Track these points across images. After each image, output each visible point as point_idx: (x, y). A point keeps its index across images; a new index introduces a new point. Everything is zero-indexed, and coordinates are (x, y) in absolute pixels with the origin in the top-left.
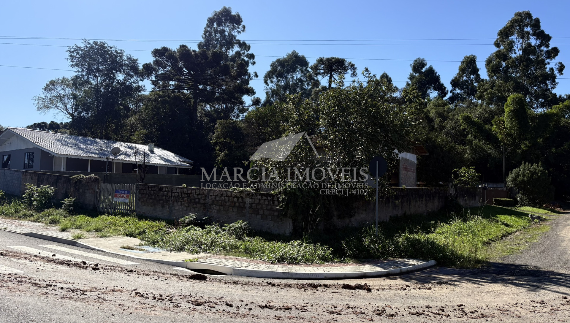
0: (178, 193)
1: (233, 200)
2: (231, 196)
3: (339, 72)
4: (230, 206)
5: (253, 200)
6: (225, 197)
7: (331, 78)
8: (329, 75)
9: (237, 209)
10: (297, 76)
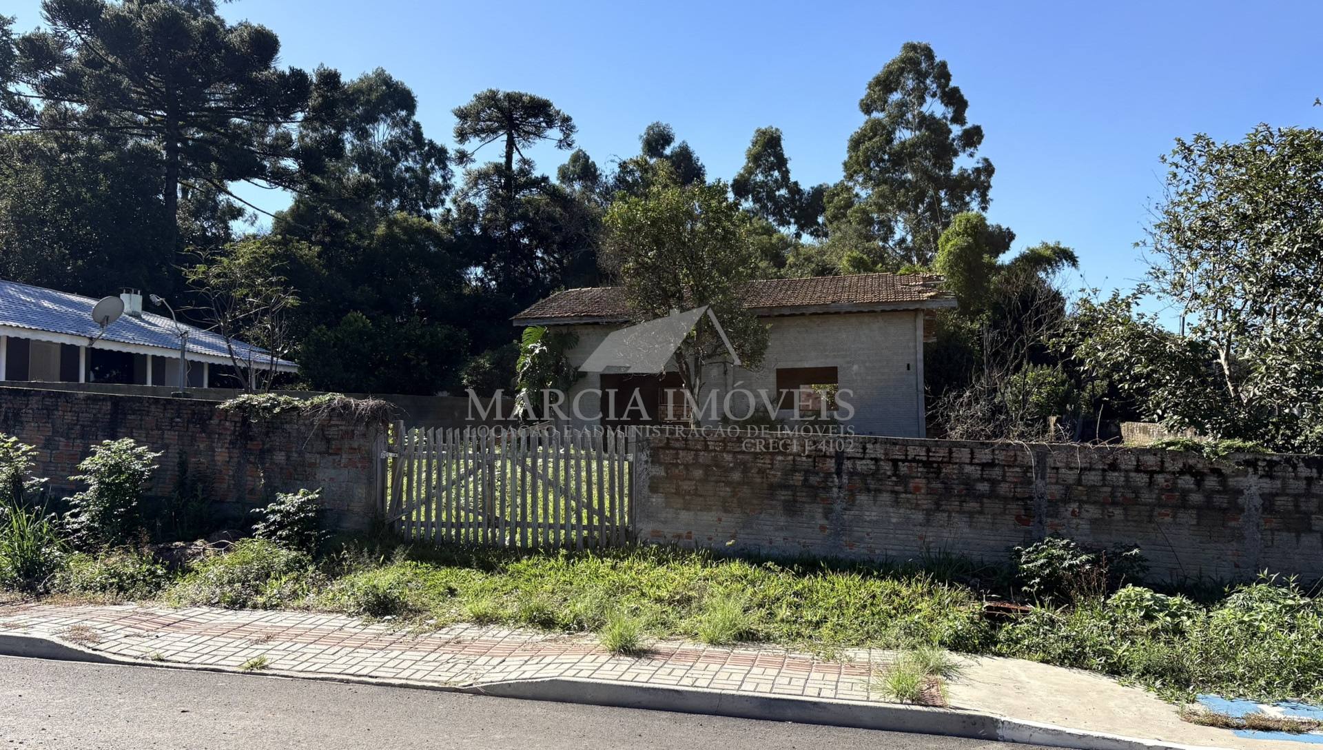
0: (876, 460)
1: (1175, 483)
2: (1162, 470)
3: (528, 133)
4: (1161, 505)
5: (1278, 483)
6: (1127, 471)
7: (511, 145)
8: (505, 137)
9: (1199, 517)
10: (382, 133)
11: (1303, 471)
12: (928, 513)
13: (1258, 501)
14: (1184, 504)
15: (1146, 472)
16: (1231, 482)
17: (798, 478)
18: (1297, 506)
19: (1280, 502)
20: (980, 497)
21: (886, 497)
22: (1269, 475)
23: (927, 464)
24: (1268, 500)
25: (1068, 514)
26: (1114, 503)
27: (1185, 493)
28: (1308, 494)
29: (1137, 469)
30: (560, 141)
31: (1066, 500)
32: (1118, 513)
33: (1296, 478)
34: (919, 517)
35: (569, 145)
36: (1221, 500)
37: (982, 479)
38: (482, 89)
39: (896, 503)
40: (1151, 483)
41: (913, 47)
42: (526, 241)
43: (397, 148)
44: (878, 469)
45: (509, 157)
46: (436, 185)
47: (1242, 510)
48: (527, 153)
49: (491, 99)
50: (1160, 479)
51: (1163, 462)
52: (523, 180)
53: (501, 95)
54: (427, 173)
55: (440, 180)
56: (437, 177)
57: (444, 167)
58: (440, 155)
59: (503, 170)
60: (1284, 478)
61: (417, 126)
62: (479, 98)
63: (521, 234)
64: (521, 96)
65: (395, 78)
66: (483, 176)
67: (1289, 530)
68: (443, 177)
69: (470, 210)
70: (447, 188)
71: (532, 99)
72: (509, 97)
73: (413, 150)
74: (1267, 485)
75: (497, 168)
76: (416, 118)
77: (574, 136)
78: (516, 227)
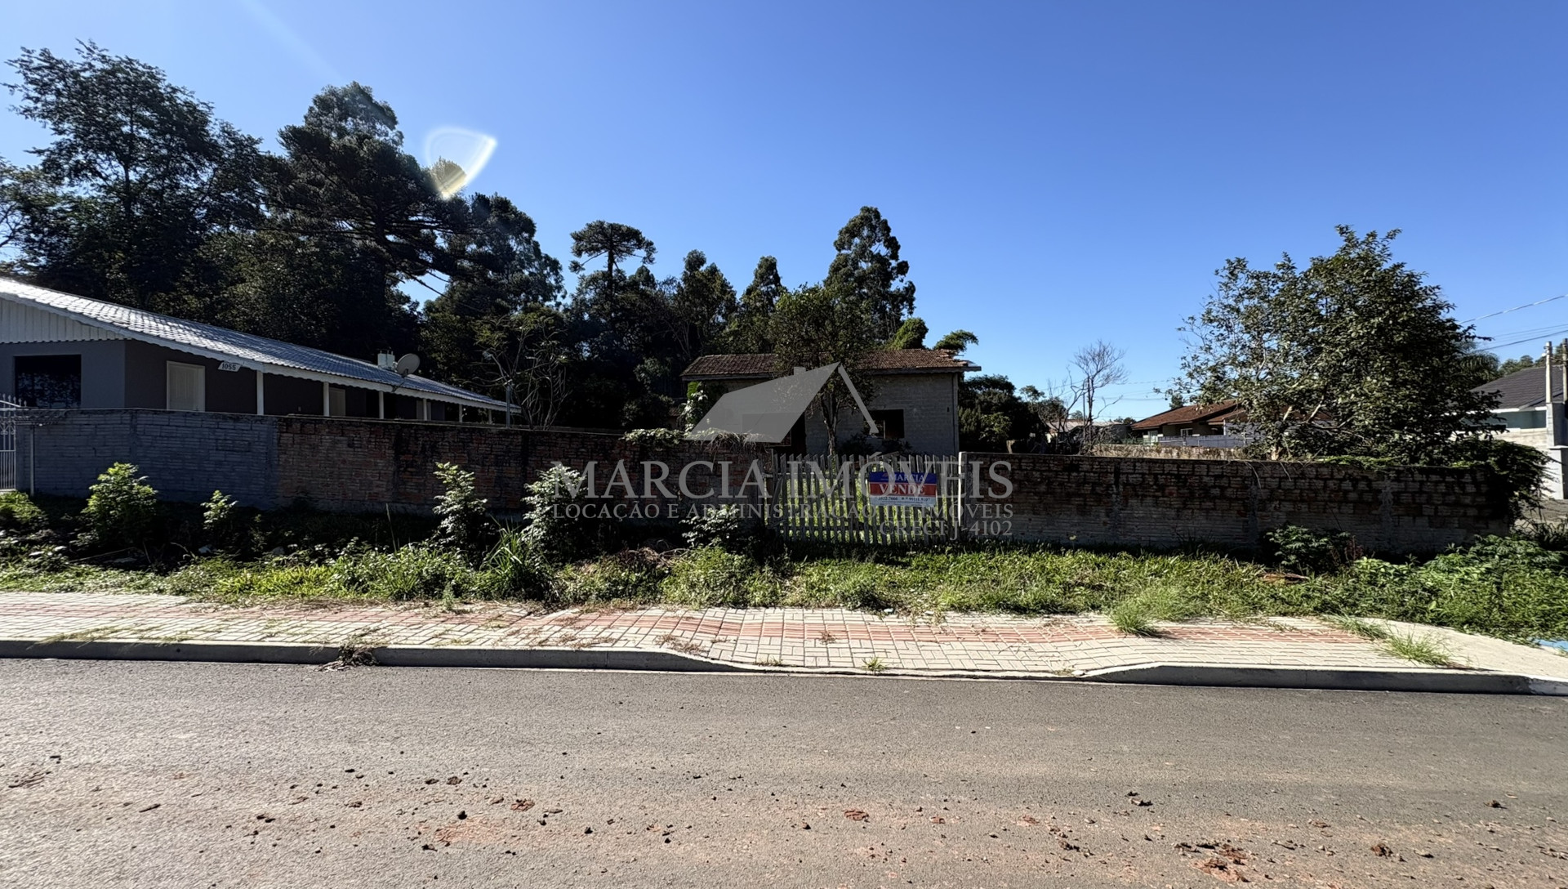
1: (1340, 486)
2: (1332, 478)
3: (623, 252)
4: (1331, 502)
5: (1403, 484)
6: (1311, 479)
7: (611, 261)
8: (607, 254)
9: (1354, 508)
11: (1418, 477)
12: (1178, 510)
13: (1391, 497)
14: (1346, 501)
15: (1322, 479)
16: (1374, 485)
17: (1088, 487)
18: (1414, 499)
19: (1405, 498)
20: (1213, 499)
21: (1149, 500)
22: (1397, 480)
23: (1178, 476)
24: (1396, 494)
25: (1272, 509)
26: (1302, 501)
27: (1346, 492)
28: (1421, 492)
29: (1317, 478)
30: (644, 258)
31: (1271, 500)
32: (1304, 507)
33: (1414, 481)
34: (1173, 513)
35: (651, 261)
36: (1368, 497)
37: (1214, 487)
39: (1156, 504)
40: (1325, 487)
41: (868, 210)
44: (1144, 481)
45: (610, 267)
47: (1381, 503)
48: (622, 267)
49: (598, 227)
50: (1331, 484)
51: (1332, 472)
52: (619, 281)
54: (545, 277)
56: (552, 280)
58: (555, 267)
59: (607, 276)
60: (1406, 481)
62: (590, 226)
64: (620, 226)
66: (594, 280)
67: (1408, 515)
69: (582, 303)
71: (628, 229)
72: (612, 226)
73: (534, 261)
74: (1396, 486)
75: (603, 273)
76: (535, 238)
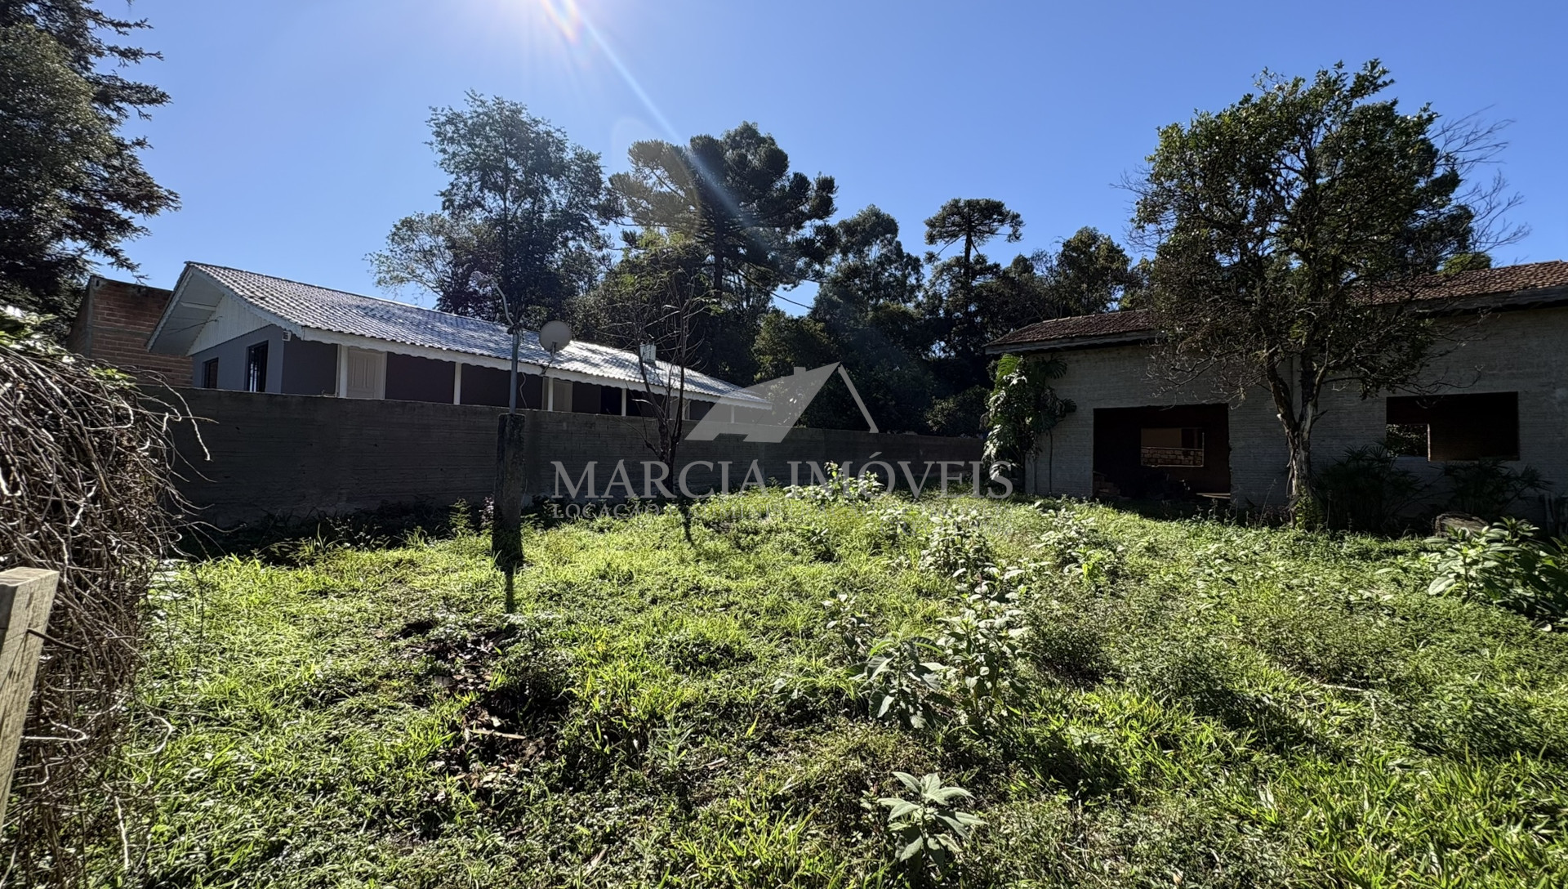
3: (984, 232)
7: (969, 243)
8: (965, 237)
10: (875, 252)
30: (1010, 236)
35: (1017, 238)
38: (946, 201)
42: (979, 319)
43: (884, 261)
45: (968, 251)
46: (912, 286)
48: (982, 250)
49: (955, 208)
52: (978, 267)
53: (962, 204)
54: (905, 277)
55: (914, 282)
56: (912, 280)
57: (918, 273)
58: (915, 264)
59: (963, 262)
61: (899, 244)
62: (944, 208)
63: (976, 314)
64: (978, 202)
65: (883, 211)
66: (947, 268)
68: (918, 280)
69: (937, 296)
70: (919, 286)
71: (988, 202)
72: (969, 204)
73: (896, 262)
75: (958, 259)
76: (897, 239)
77: (1021, 230)
78: (972, 308)
